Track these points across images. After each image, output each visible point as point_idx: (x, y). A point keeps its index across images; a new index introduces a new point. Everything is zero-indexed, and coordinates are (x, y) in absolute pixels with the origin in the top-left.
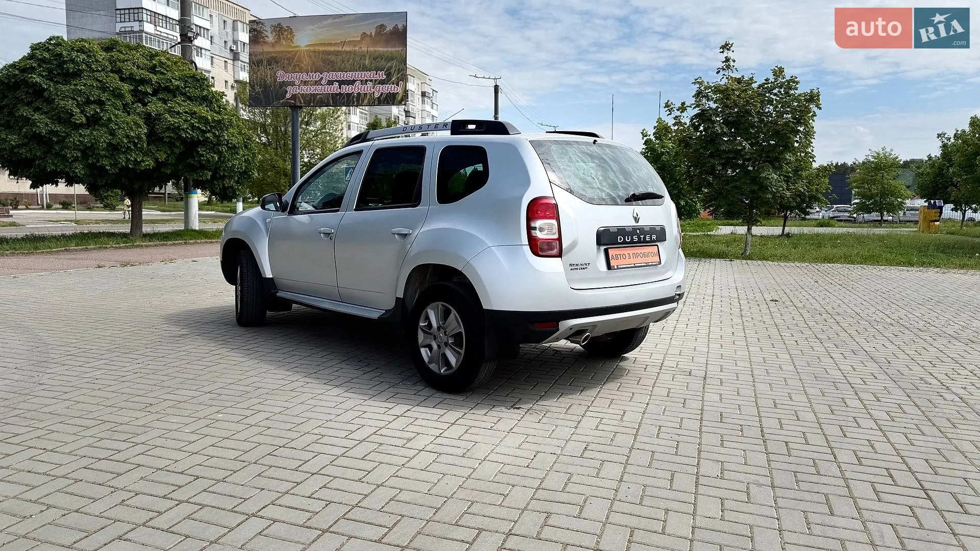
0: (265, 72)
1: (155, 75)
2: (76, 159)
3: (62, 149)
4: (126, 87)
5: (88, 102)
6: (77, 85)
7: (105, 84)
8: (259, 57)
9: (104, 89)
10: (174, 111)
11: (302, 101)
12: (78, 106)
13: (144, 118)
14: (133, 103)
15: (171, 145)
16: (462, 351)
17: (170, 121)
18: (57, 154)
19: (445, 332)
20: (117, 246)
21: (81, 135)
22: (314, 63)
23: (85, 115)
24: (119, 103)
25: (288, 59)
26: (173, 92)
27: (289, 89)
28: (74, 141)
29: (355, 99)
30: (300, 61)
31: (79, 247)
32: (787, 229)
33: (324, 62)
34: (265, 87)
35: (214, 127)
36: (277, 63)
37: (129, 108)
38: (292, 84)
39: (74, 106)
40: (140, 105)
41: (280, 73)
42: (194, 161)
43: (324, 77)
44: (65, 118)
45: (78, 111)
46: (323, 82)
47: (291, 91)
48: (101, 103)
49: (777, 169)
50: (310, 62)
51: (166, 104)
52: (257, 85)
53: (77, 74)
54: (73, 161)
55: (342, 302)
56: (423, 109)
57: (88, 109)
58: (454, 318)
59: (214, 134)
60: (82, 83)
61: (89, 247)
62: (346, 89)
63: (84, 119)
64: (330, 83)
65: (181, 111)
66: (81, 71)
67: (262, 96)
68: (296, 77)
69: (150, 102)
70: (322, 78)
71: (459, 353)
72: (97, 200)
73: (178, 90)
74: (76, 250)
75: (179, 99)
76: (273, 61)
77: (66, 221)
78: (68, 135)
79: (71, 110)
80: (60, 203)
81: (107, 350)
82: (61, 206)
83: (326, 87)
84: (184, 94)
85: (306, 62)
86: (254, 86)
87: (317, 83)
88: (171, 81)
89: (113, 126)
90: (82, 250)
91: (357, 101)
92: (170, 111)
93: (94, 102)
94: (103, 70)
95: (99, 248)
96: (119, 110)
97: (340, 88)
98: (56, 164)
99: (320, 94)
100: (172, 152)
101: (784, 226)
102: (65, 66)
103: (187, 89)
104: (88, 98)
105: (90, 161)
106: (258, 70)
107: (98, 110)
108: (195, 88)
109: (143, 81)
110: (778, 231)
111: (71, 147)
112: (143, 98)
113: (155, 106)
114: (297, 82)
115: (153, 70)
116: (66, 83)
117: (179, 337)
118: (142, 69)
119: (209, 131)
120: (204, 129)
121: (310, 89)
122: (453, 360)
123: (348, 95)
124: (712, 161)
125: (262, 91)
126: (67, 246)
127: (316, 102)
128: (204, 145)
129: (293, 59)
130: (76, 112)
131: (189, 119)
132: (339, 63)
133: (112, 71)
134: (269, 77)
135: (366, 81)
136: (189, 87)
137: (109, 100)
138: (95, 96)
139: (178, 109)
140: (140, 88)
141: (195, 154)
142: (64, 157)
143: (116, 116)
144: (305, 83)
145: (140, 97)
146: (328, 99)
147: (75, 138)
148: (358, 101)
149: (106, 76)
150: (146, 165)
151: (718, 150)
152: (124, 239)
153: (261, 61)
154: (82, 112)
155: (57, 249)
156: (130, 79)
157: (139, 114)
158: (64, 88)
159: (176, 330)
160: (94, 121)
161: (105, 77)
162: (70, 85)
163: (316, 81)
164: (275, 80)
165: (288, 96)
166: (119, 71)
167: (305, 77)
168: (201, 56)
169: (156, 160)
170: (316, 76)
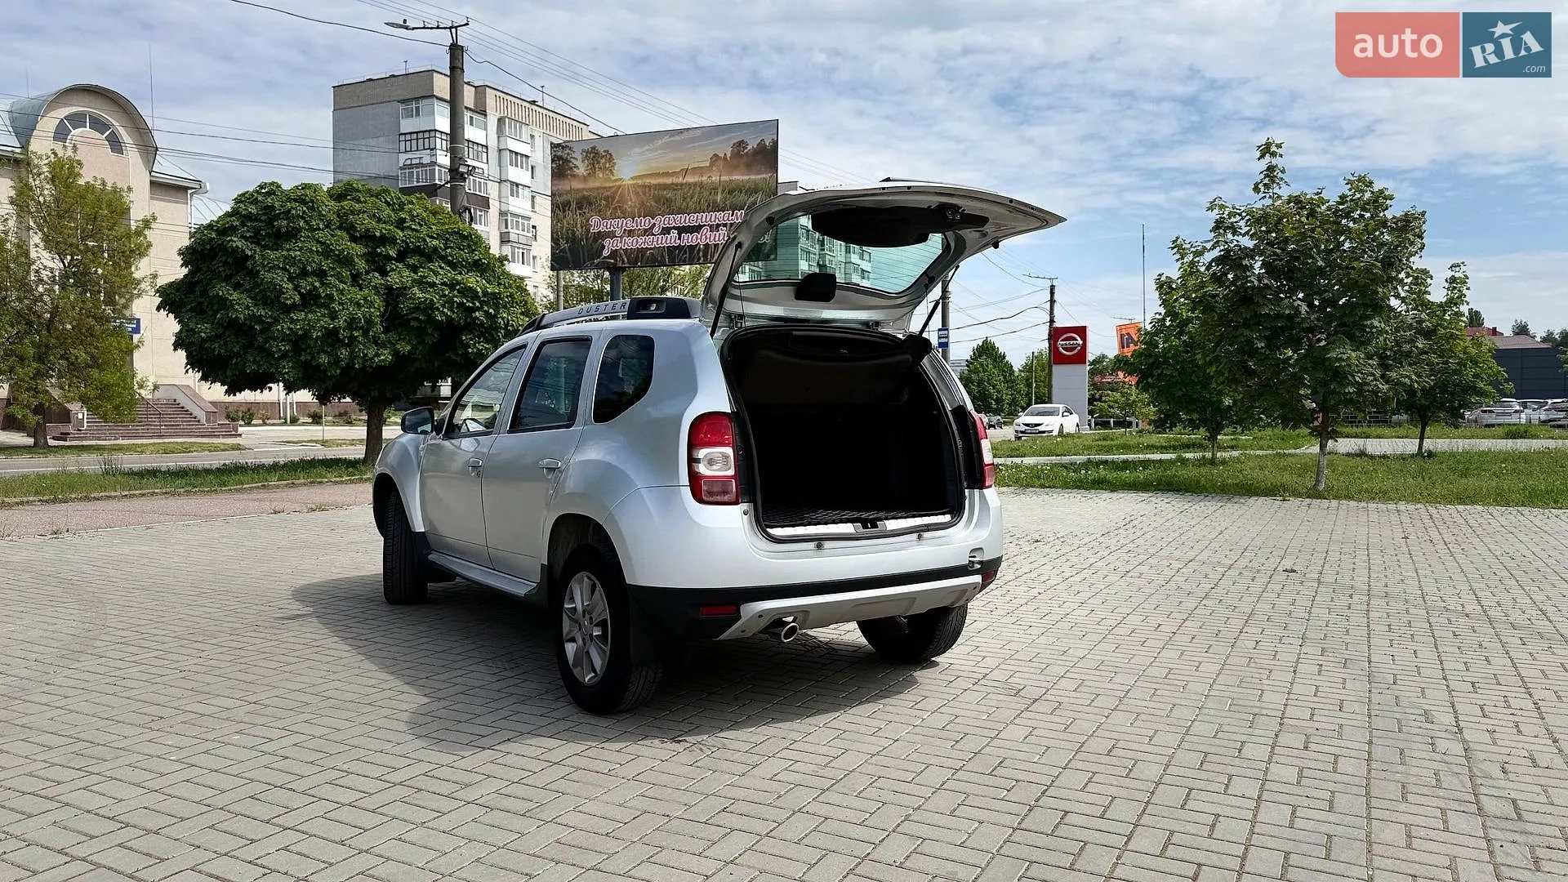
0: (573, 218)
1: (402, 230)
2: (284, 356)
3: (267, 341)
4: (358, 249)
5: (304, 273)
6: (290, 249)
7: (329, 247)
8: (565, 198)
9: (327, 253)
10: (427, 283)
11: (626, 259)
12: (291, 279)
13: (384, 294)
14: (367, 273)
15: (421, 332)
16: (608, 649)
17: (420, 298)
18: (261, 349)
19: (591, 618)
20: (338, 479)
21: (292, 321)
22: (643, 202)
23: (300, 293)
24: (346, 273)
25: (606, 199)
26: (429, 255)
27: (607, 242)
28: (282, 329)
29: (701, 254)
30: (622, 200)
31: (283, 482)
32: (1428, 444)
33: (657, 200)
34: (573, 240)
35: (487, 303)
36: (590, 204)
37: (362, 280)
38: (612, 235)
39: (285, 279)
40: (377, 274)
41: (594, 220)
42: (457, 355)
43: (657, 223)
44: (270, 297)
45: (290, 286)
46: (656, 230)
47: (609, 245)
48: (321, 274)
49: (1359, 343)
50: (637, 202)
51: (415, 272)
52: (562, 238)
53: (292, 234)
54: (280, 358)
55: (494, 570)
56: (848, 260)
57: (303, 283)
58: (599, 596)
59: (487, 313)
60: (298, 246)
61: (296, 482)
62: (689, 239)
63: (297, 298)
64: (666, 231)
65: (437, 282)
66: (299, 230)
67: (569, 255)
68: (618, 225)
69: (392, 270)
70: (655, 224)
71: (603, 650)
72: (361, 411)
73: (435, 253)
74: (278, 487)
75: (435, 266)
76: (585, 203)
77: (308, 441)
78: (276, 321)
79: (280, 285)
80: (310, 416)
81: (175, 637)
82: (310, 420)
83: (660, 237)
84: (443, 258)
85: (631, 202)
86: (558, 240)
87: (648, 232)
88: (425, 240)
89: (335, 306)
90: (286, 485)
91: (703, 256)
92: (421, 283)
93: (314, 273)
94: (327, 227)
95: (311, 483)
96: (345, 283)
97: (680, 239)
98: (259, 362)
99: (651, 249)
100: (422, 342)
101: (1422, 438)
102: (276, 223)
103: (449, 250)
104: (304, 268)
105: (302, 358)
106: (565, 217)
107: (317, 284)
108: (460, 249)
109: (385, 240)
110: (1410, 446)
111: (278, 338)
112: (384, 265)
113: (400, 276)
114: (618, 232)
115: (400, 223)
116: (276, 247)
117: (290, 619)
118: (384, 223)
119: (478, 309)
120: (471, 305)
121: (637, 242)
122: (598, 662)
123: (692, 248)
124: (1247, 332)
125: (569, 247)
126: (266, 480)
127: (644, 260)
128: (471, 332)
129: (613, 198)
130: (287, 288)
131: (447, 293)
132: (679, 201)
133: (340, 228)
134: (579, 226)
135: (718, 226)
136: (452, 247)
137: (334, 269)
138: (313, 265)
139: (432, 279)
140: (379, 251)
141: (458, 344)
142: (270, 353)
143: (342, 292)
144: (630, 233)
145: (379, 265)
146: (662, 256)
147: (284, 326)
148: (705, 255)
149: (332, 235)
150: (379, 361)
151: (1256, 315)
152: (350, 470)
153: (568, 203)
154: (295, 289)
155: (251, 485)
156: (368, 238)
157: (375, 288)
158: (272, 255)
159: (296, 608)
160: (309, 300)
161: (330, 237)
162: (282, 250)
163: (646, 230)
164: (588, 231)
165: (606, 253)
166: (350, 228)
167: (629, 224)
168: (518, 196)
169: (396, 353)
170: (645, 223)
